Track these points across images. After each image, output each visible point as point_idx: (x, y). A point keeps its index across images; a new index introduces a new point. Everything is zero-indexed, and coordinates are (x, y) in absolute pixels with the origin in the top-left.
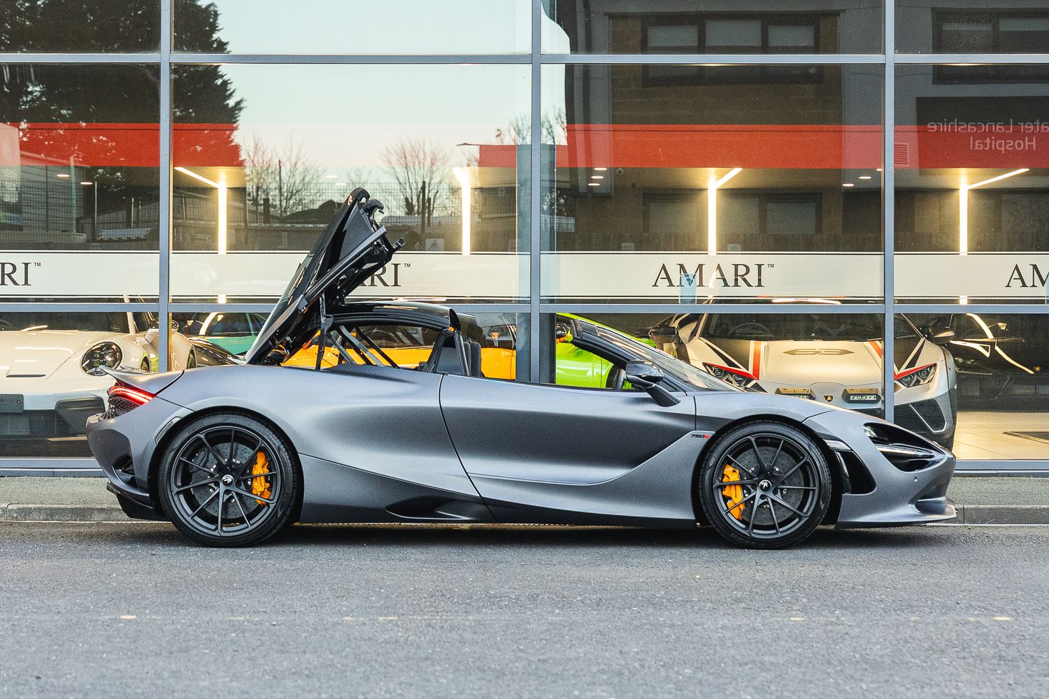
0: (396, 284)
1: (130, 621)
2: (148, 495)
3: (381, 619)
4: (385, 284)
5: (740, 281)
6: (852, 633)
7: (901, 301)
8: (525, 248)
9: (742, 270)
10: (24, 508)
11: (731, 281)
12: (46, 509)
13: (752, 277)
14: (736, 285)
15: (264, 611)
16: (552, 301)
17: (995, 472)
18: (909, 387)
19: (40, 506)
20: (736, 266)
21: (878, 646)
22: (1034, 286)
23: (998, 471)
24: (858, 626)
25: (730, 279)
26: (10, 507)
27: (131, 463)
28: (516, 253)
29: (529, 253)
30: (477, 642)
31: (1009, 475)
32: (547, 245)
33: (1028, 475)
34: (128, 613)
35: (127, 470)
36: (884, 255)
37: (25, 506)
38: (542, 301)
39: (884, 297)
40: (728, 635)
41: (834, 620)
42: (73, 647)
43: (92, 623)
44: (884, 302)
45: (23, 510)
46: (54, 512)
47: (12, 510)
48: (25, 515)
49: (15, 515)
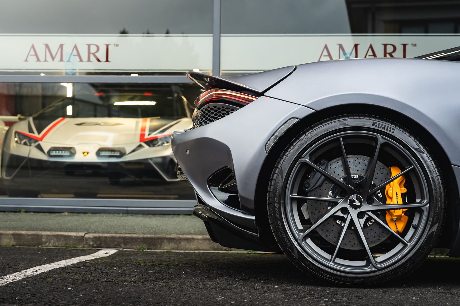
2: (253, 218)
12: (120, 238)
19: (114, 235)
26: (87, 236)
27: (233, 177)
35: (225, 186)
37: (101, 235)
45: (99, 238)
46: (127, 241)
47: (89, 238)
48: (101, 243)
49: (91, 243)
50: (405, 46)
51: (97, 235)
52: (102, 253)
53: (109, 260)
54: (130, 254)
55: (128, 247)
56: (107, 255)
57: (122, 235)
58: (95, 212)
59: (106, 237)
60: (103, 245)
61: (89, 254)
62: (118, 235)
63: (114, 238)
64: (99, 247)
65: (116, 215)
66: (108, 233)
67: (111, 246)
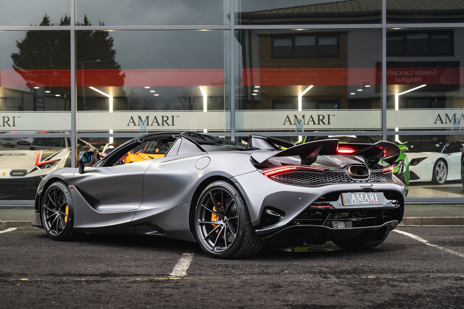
0: (173, 125)
4: (168, 125)
5: (321, 122)
7: (389, 130)
8: (228, 109)
10: (9, 222)
12: (19, 222)
14: (319, 124)
16: (240, 131)
20: (319, 116)
22: (446, 123)
23: (432, 203)
26: (3, 222)
28: (225, 111)
29: (230, 111)
32: (238, 107)
33: (444, 204)
36: (382, 110)
38: (236, 132)
39: (382, 128)
44: (382, 130)
45: (8, 223)
46: (22, 224)
47: (4, 223)
48: (9, 225)
49: (5, 225)
50: (173, 117)
51: (7, 221)
52: (9, 230)
53: (11, 233)
54: (22, 230)
55: (23, 226)
56: (11, 231)
57: (19, 221)
58: (9, 208)
59: (12, 222)
60: (10, 226)
61: (3, 230)
62: (18, 221)
63: (15, 222)
64: (8, 227)
65: (20, 209)
66: (13, 220)
67: (15, 226)
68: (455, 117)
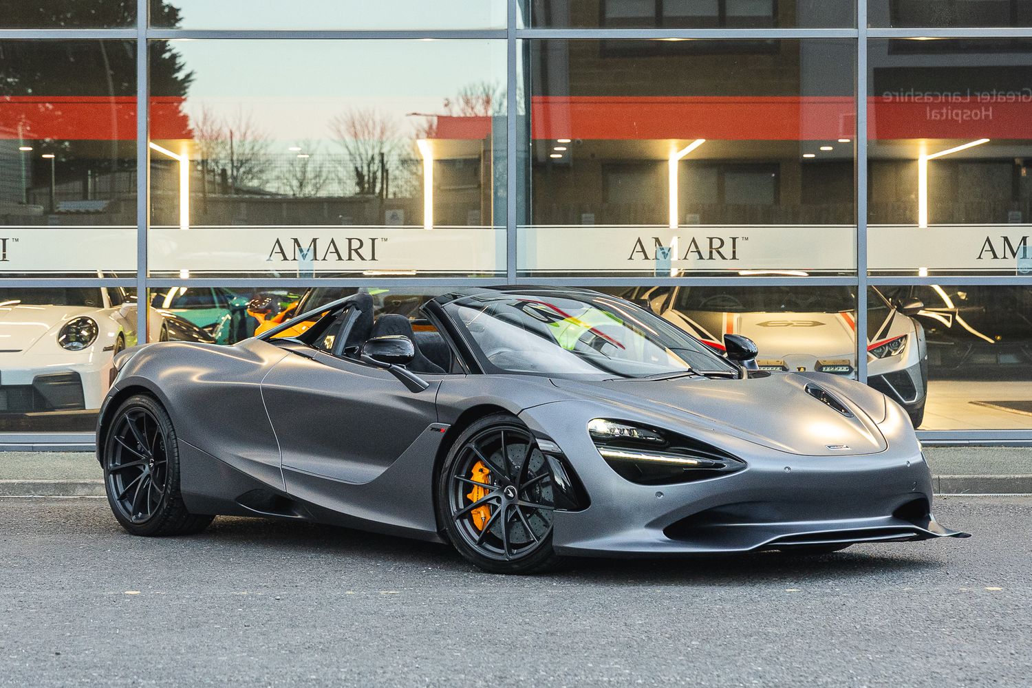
0: (373, 259)
1: (135, 596)
3: (383, 593)
4: (362, 258)
5: (715, 254)
6: (848, 604)
7: (873, 274)
8: (501, 221)
9: (716, 244)
11: (706, 254)
12: (29, 484)
13: (727, 250)
14: (711, 258)
15: (265, 586)
16: (528, 275)
17: (967, 442)
18: (880, 358)
19: (23, 481)
20: (711, 239)
21: (877, 617)
22: (1005, 257)
23: (971, 442)
24: (853, 597)
25: (705, 253)
28: (492, 227)
29: (505, 227)
30: (483, 616)
31: (981, 445)
32: (523, 218)
33: (1000, 445)
34: (132, 588)
36: (857, 227)
37: (8, 481)
38: (519, 275)
39: (857, 269)
40: (728, 606)
41: (828, 591)
42: (85, 623)
43: (98, 599)
44: (857, 274)
68: (1025, 244)
